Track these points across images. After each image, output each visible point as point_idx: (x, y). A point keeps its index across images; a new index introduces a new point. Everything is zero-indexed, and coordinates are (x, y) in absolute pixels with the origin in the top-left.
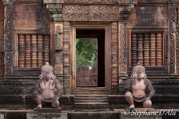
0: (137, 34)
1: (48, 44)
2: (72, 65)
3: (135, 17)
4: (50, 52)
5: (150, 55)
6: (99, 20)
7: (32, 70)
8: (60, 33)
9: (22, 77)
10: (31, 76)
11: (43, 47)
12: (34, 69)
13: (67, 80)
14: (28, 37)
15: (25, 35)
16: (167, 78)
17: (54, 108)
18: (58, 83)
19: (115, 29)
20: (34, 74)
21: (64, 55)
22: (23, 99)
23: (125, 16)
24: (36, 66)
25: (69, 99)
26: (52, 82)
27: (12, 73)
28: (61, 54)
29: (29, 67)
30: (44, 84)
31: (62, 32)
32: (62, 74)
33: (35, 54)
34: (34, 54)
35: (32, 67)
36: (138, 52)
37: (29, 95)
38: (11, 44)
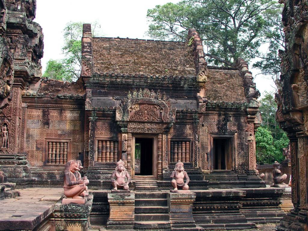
0: (174, 142)
1: (117, 147)
2: (132, 161)
3: (173, 131)
4: (118, 152)
5: (182, 155)
6: (150, 132)
8: (126, 140)
9: (100, 168)
10: (106, 168)
11: (114, 149)
12: (108, 163)
13: (130, 170)
14: (104, 142)
15: (102, 141)
16: (192, 170)
19: (160, 138)
20: (108, 166)
23: (167, 130)
24: (109, 161)
26: (123, 173)
27: (94, 165)
28: (126, 154)
29: (104, 162)
30: (118, 174)
31: (127, 140)
34: (108, 153)
36: (174, 153)
37: (105, 180)
38: (93, 147)
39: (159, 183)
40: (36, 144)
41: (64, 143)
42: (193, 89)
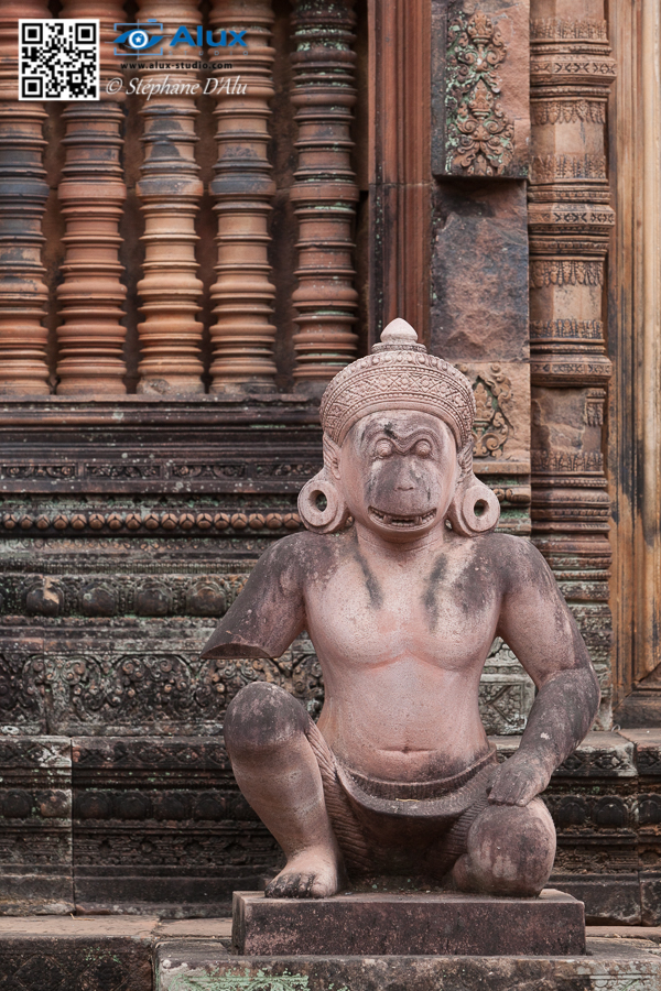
1: (335, 112)
2: (633, 368)
4: (359, 203)
7: (150, 428)
9: (21, 514)
10: (137, 497)
11: (272, 149)
12: (168, 415)
13: (586, 544)
17: (500, 888)
18: (534, 577)
20: (176, 474)
21: (544, 245)
22: (45, 780)
24: (196, 382)
25: (625, 786)
26: (455, 571)
28: (505, 225)
29: (102, 389)
30: (360, 595)
32: (518, 478)
33: (181, 227)
34: (171, 227)
35: (148, 391)
37: (121, 732)
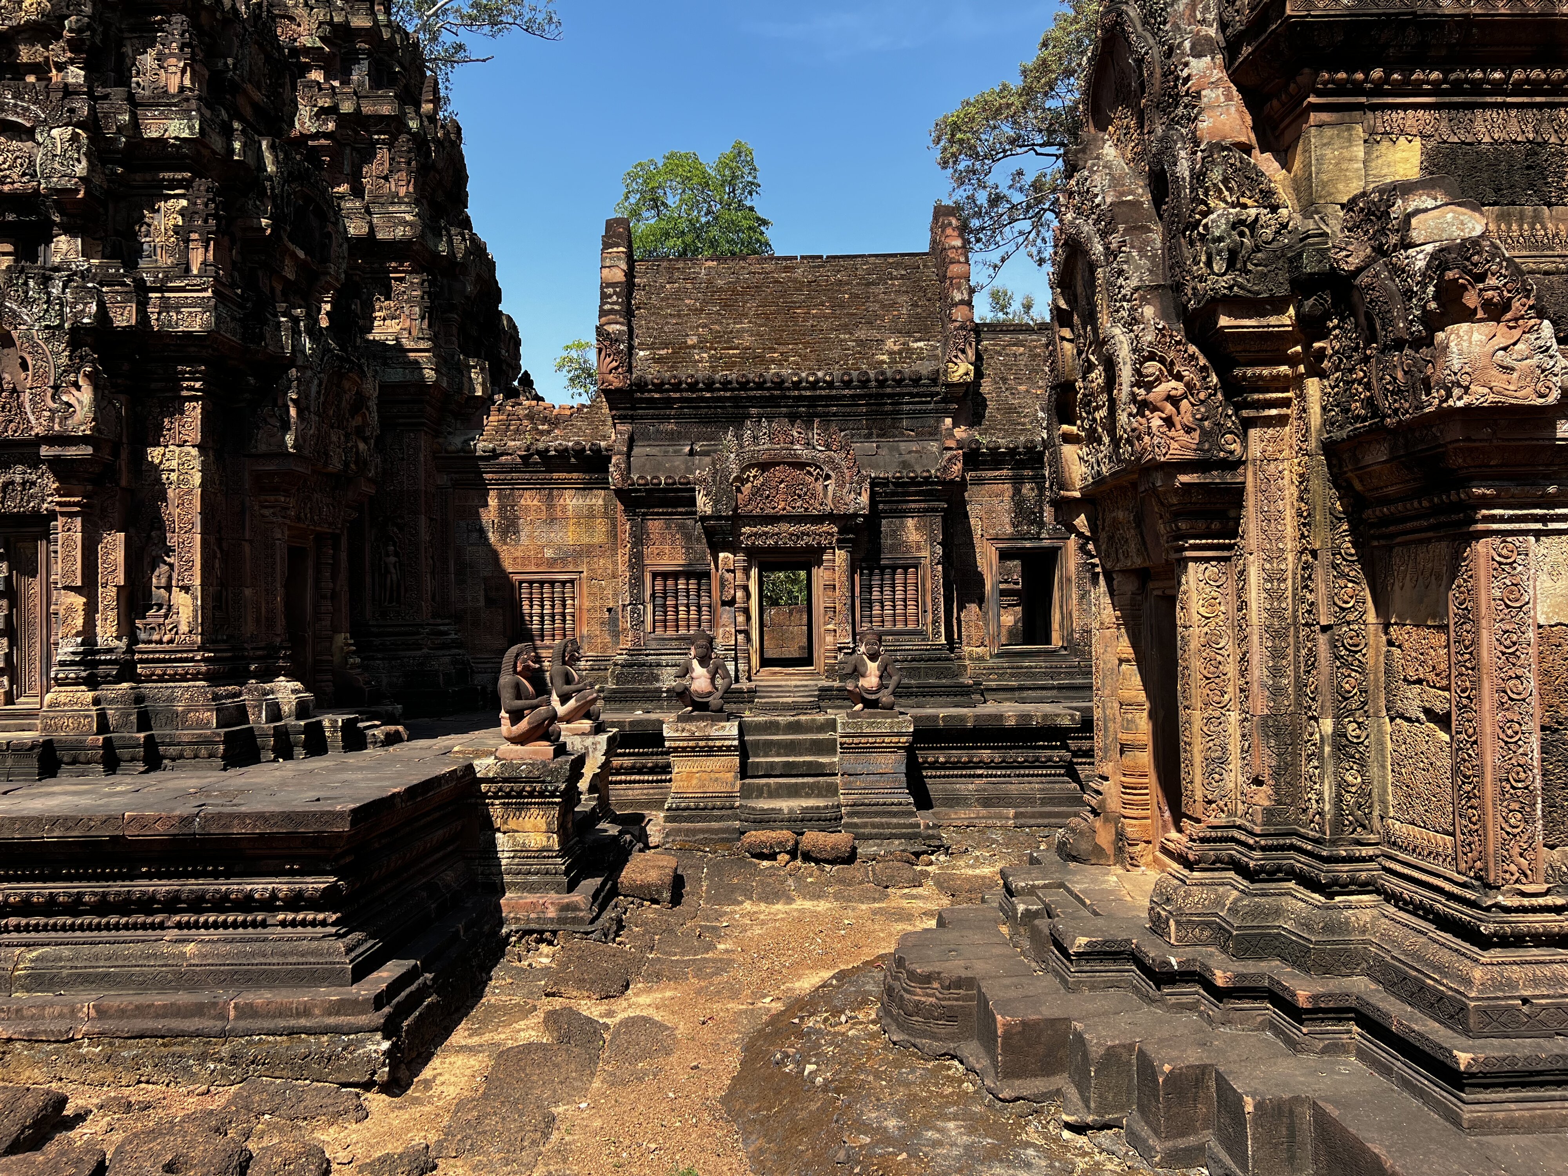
0: (870, 568)
1: (706, 591)
2: (752, 628)
3: (866, 538)
4: (711, 604)
5: (894, 606)
6: (799, 545)
7: (679, 638)
8: (728, 571)
9: (660, 652)
10: (678, 649)
11: (697, 596)
12: (682, 636)
13: (744, 655)
14: (670, 577)
15: (665, 576)
16: (926, 650)
17: (716, 711)
19: (829, 560)
21: (736, 610)
22: (662, 692)
25: (745, 692)
27: (642, 645)
28: (731, 608)
29: (671, 633)
31: (731, 568)
32: (733, 645)
34: (682, 608)
35: (679, 632)
36: (871, 602)
38: (639, 592)
39: (822, 689)
40: (485, 590)
41: (564, 583)
42: (932, 406)
